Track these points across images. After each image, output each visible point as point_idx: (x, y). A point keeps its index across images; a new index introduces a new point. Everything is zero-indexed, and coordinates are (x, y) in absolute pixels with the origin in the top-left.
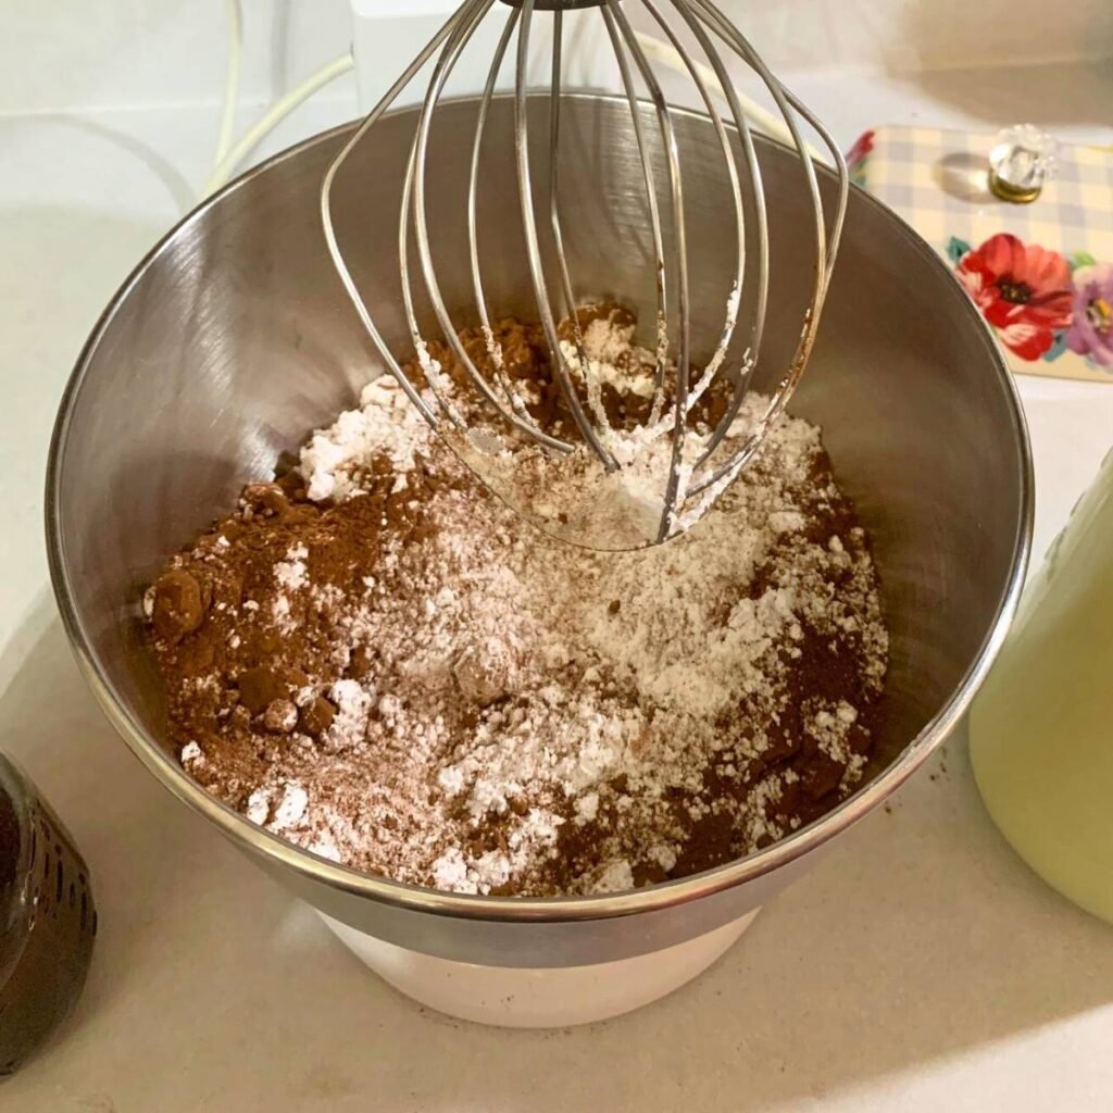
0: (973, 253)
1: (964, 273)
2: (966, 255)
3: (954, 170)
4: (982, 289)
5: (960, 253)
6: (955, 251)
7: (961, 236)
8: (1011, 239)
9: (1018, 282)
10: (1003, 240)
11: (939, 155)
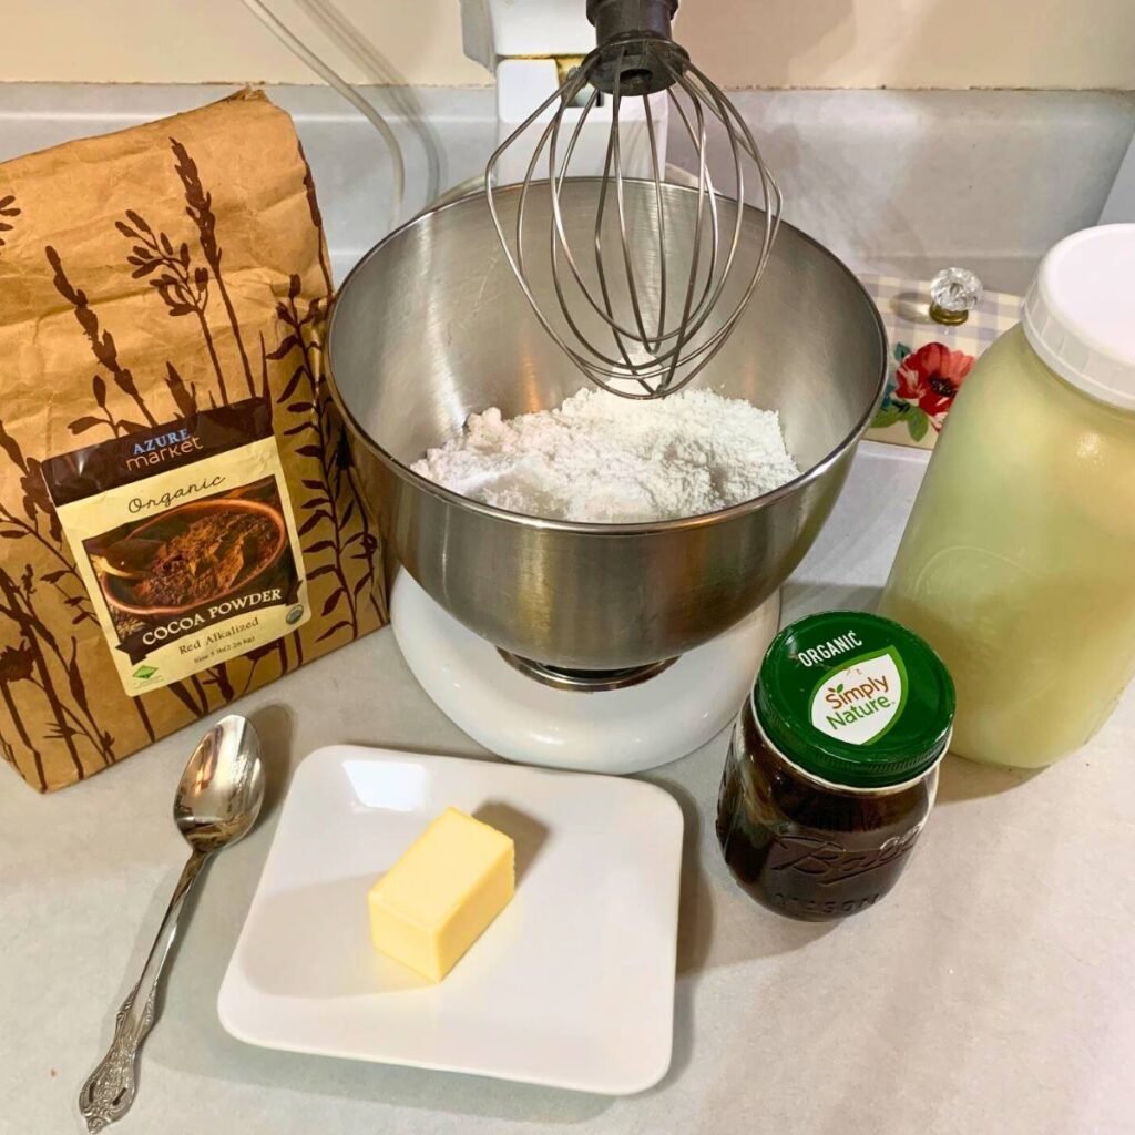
0: (912, 355)
1: (906, 371)
2: (908, 356)
3: (905, 302)
4: (919, 383)
5: (903, 355)
6: (900, 354)
7: (904, 343)
8: (941, 348)
9: (945, 377)
10: (934, 347)
11: (897, 293)
